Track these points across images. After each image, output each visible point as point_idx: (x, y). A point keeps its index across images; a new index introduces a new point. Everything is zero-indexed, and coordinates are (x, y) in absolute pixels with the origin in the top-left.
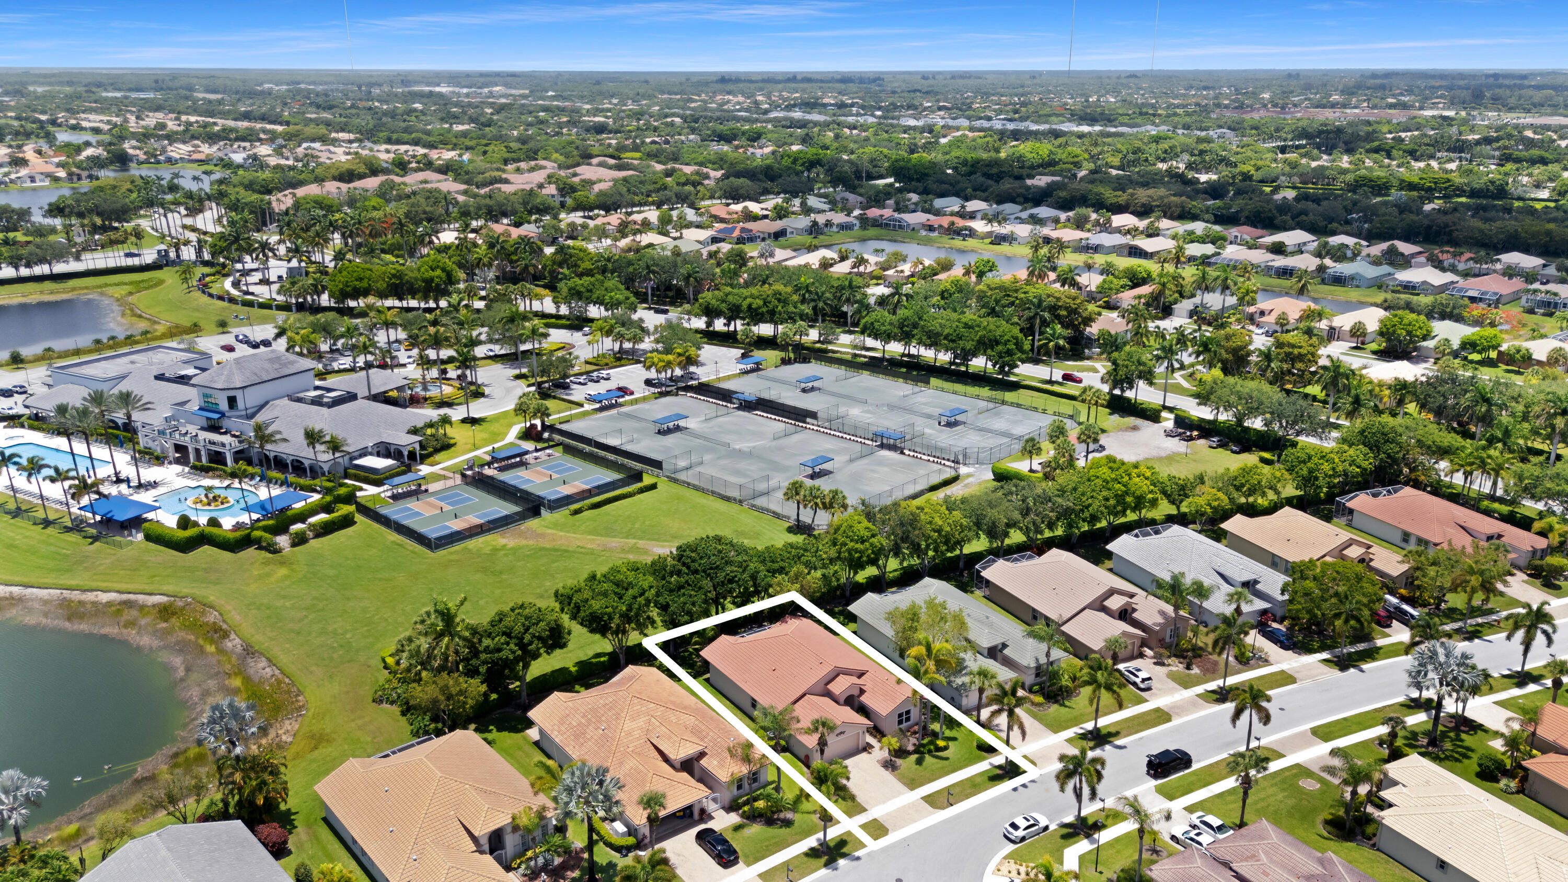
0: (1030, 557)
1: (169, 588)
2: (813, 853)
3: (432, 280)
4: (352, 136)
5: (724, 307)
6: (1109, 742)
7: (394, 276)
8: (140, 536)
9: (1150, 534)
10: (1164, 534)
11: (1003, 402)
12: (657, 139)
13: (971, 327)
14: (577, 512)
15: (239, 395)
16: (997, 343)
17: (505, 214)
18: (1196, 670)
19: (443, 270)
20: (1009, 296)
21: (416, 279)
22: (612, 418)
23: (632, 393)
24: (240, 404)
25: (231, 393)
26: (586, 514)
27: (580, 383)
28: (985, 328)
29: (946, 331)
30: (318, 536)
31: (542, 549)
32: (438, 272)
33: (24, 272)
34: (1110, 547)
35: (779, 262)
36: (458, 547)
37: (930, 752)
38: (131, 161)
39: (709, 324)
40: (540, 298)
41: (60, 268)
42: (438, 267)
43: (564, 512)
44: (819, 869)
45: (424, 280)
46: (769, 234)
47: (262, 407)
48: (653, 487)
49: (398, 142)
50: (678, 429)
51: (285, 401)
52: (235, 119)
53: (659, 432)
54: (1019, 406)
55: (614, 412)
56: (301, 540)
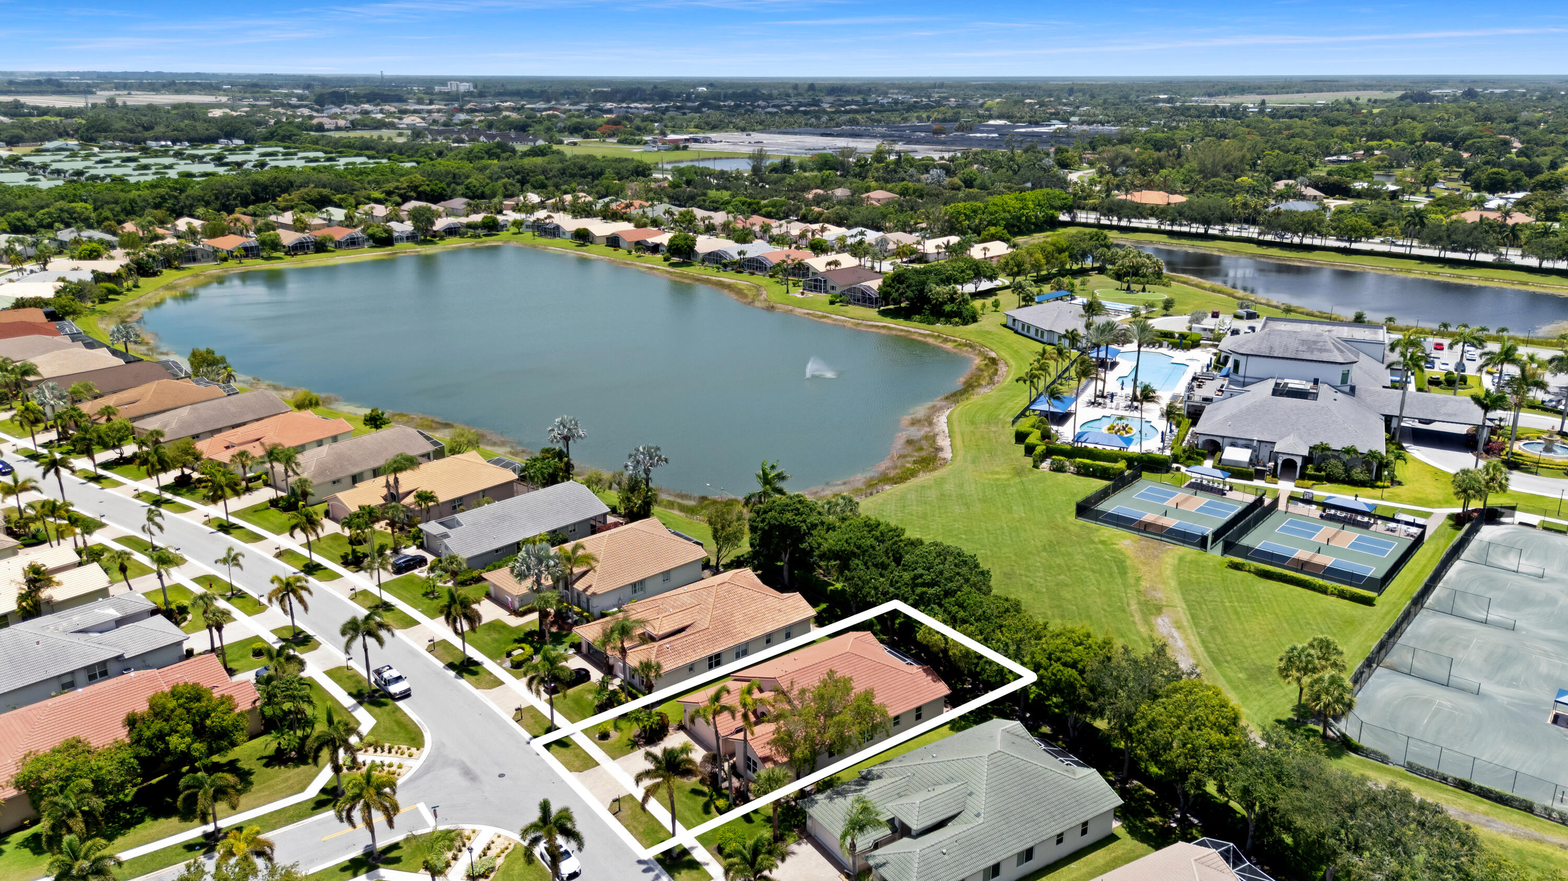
14: (1236, 567)
25: (1237, 357)
30: (1078, 473)
43: (1227, 560)
56: (1059, 469)
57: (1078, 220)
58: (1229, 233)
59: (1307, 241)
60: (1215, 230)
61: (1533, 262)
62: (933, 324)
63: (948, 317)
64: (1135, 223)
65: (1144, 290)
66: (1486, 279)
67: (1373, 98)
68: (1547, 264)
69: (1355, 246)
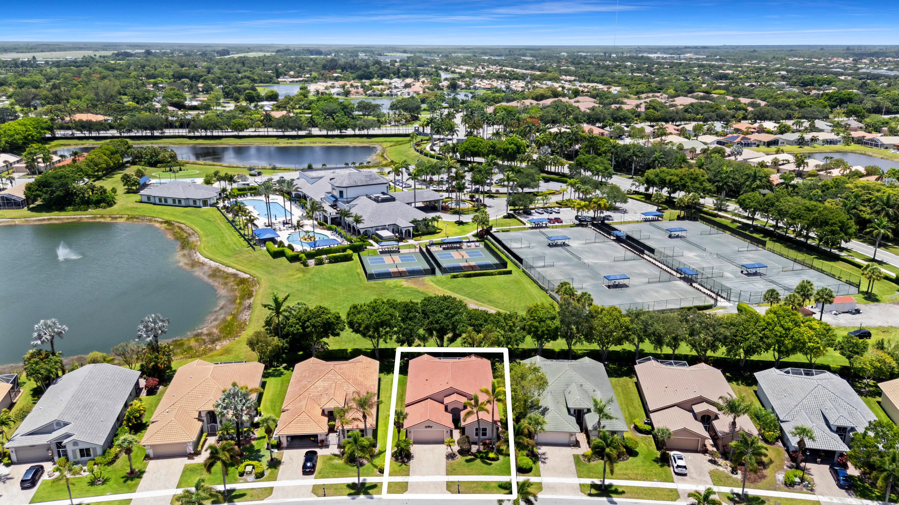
0: (684, 365)
1: (253, 272)
2: (352, 486)
3: (508, 149)
4: (573, 78)
5: (656, 180)
6: (608, 496)
7: (491, 146)
8: (265, 248)
9: (801, 374)
10: (815, 377)
11: (812, 267)
12: (754, 84)
13: (810, 210)
14: (454, 277)
15: (344, 190)
16: (826, 223)
17: (598, 120)
18: (739, 476)
19: (516, 145)
20: (870, 194)
21: (500, 148)
22: (535, 233)
23: (561, 222)
24: (345, 196)
25: (341, 189)
26: (460, 279)
27: (539, 213)
28: (820, 212)
29: (791, 211)
30: (330, 262)
31: (418, 291)
32: (512, 146)
33: (357, 132)
34: (756, 374)
35: (746, 160)
36: (381, 281)
37: (482, 458)
38: (458, 87)
39: (647, 189)
40: (562, 165)
41: (371, 132)
42: (513, 143)
43: (449, 275)
44: (344, 495)
45: (504, 150)
46: (764, 142)
47: (355, 198)
48: (510, 272)
49: (593, 82)
50: (564, 245)
51: (365, 197)
52: (526, 69)
53: (549, 245)
54: (822, 271)
55: (538, 230)
56: (320, 263)
57: (57, 136)
58: (166, 134)
59: (215, 133)
60: (157, 133)
61: (324, 132)
62: (87, 210)
63: (97, 204)
64: (102, 134)
65: (181, 170)
66: (314, 143)
67: (102, 55)
68: (330, 133)
69: (241, 134)
